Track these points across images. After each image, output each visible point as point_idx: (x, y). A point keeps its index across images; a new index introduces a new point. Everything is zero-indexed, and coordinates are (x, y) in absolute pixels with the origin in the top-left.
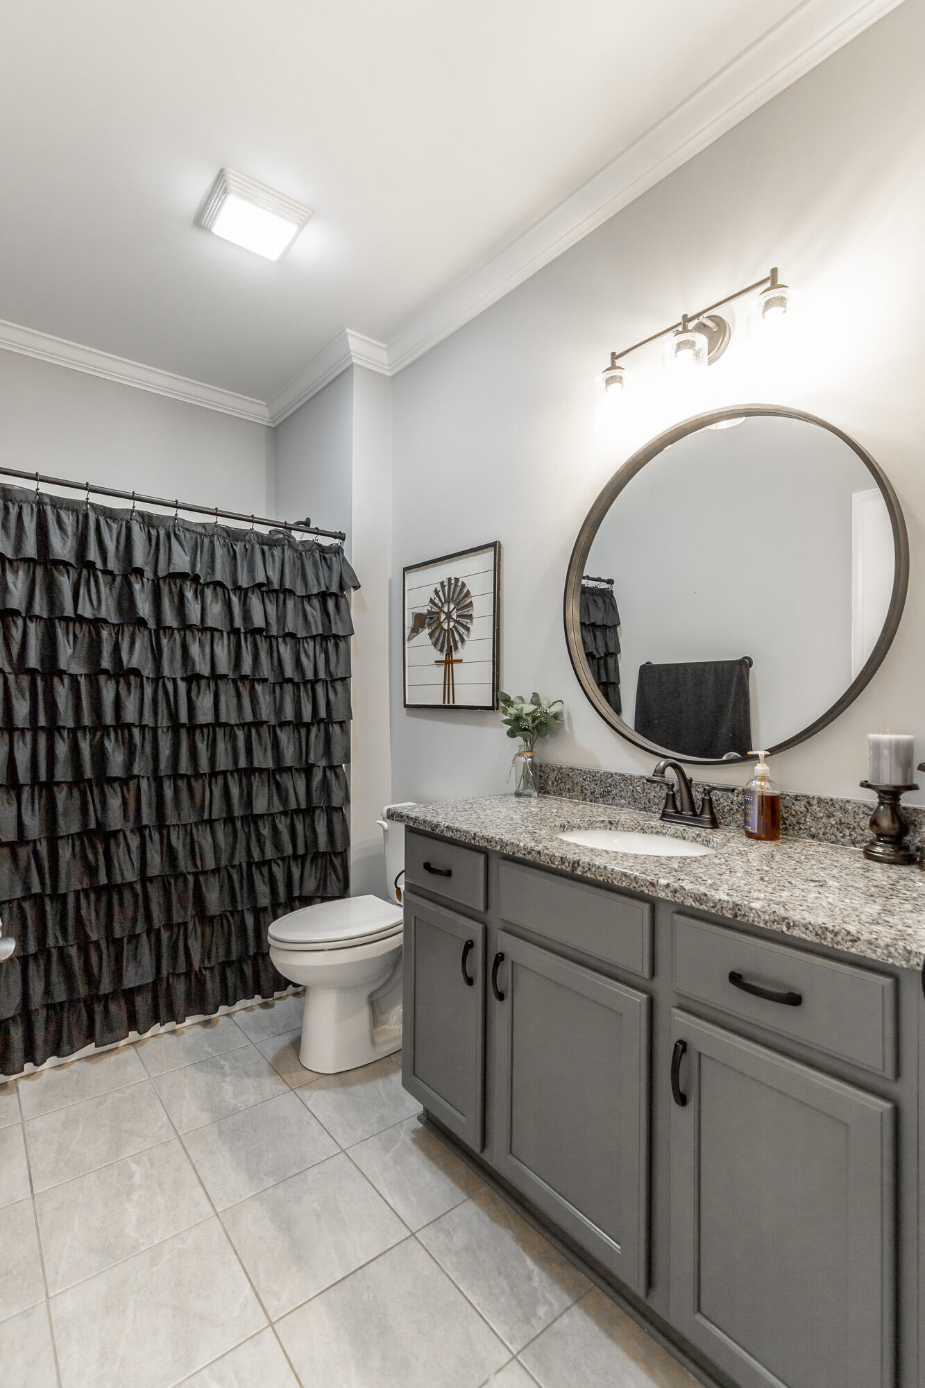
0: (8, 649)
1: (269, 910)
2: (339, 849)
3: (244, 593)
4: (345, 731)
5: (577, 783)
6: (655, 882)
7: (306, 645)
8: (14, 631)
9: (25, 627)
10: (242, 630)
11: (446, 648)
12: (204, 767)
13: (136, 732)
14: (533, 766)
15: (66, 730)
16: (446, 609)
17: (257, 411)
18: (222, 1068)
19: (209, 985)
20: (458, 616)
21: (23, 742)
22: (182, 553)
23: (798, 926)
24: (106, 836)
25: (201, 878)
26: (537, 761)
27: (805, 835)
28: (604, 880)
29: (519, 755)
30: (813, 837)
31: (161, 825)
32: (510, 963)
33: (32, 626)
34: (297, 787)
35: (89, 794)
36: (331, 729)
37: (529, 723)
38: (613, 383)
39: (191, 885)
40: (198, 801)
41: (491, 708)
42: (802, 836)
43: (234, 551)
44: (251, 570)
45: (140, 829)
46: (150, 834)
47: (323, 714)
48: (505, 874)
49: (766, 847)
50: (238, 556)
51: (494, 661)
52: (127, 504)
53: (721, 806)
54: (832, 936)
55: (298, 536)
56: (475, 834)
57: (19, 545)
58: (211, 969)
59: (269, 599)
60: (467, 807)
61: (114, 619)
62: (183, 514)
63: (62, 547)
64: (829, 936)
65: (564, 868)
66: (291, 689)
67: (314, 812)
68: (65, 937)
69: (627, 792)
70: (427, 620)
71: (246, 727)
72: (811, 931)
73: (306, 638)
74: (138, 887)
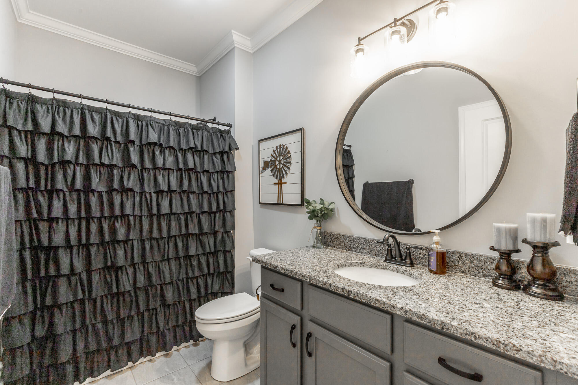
0: (66, 180)
1: (197, 300)
2: (230, 270)
3: (184, 152)
4: (233, 216)
5: (342, 242)
6: (395, 305)
7: (214, 176)
8: (69, 171)
9: (75, 168)
10: (183, 169)
11: (279, 177)
12: (165, 234)
13: (131, 218)
14: (321, 233)
15: (96, 218)
16: (278, 159)
17: (192, 69)
18: (173, 380)
19: (168, 338)
20: (284, 162)
21: (74, 225)
22: (154, 133)
23: (482, 338)
24: (116, 269)
25: (164, 287)
26: (323, 231)
27: (458, 271)
28: (365, 302)
29: (314, 228)
30: (463, 272)
31: (144, 262)
32: (315, 338)
33: (78, 169)
34: (209, 242)
35: (108, 249)
36: (225, 215)
37: (319, 214)
38: (359, 52)
39: (159, 291)
40: (162, 250)
41: (300, 205)
42: (457, 271)
43: (179, 132)
44: (188, 142)
45: (133, 265)
46: (139, 268)
47: (222, 207)
48: (311, 294)
49: (442, 279)
50: (181, 135)
51: (301, 183)
52: (127, 110)
53: (414, 255)
54: (504, 346)
55: (210, 125)
56: (296, 272)
57: (71, 129)
58: (169, 329)
59: (196, 155)
60: (291, 255)
61: (120, 165)
62: (154, 115)
63: (93, 130)
64: (502, 346)
65: (343, 294)
66: (207, 198)
67: (218, 253)
68: (95, 319)
69: (367, 247)
70: (270, 164)
71: (185, 215)
72: (490, 342)
73: (214, 172)
74: (132, 293)
